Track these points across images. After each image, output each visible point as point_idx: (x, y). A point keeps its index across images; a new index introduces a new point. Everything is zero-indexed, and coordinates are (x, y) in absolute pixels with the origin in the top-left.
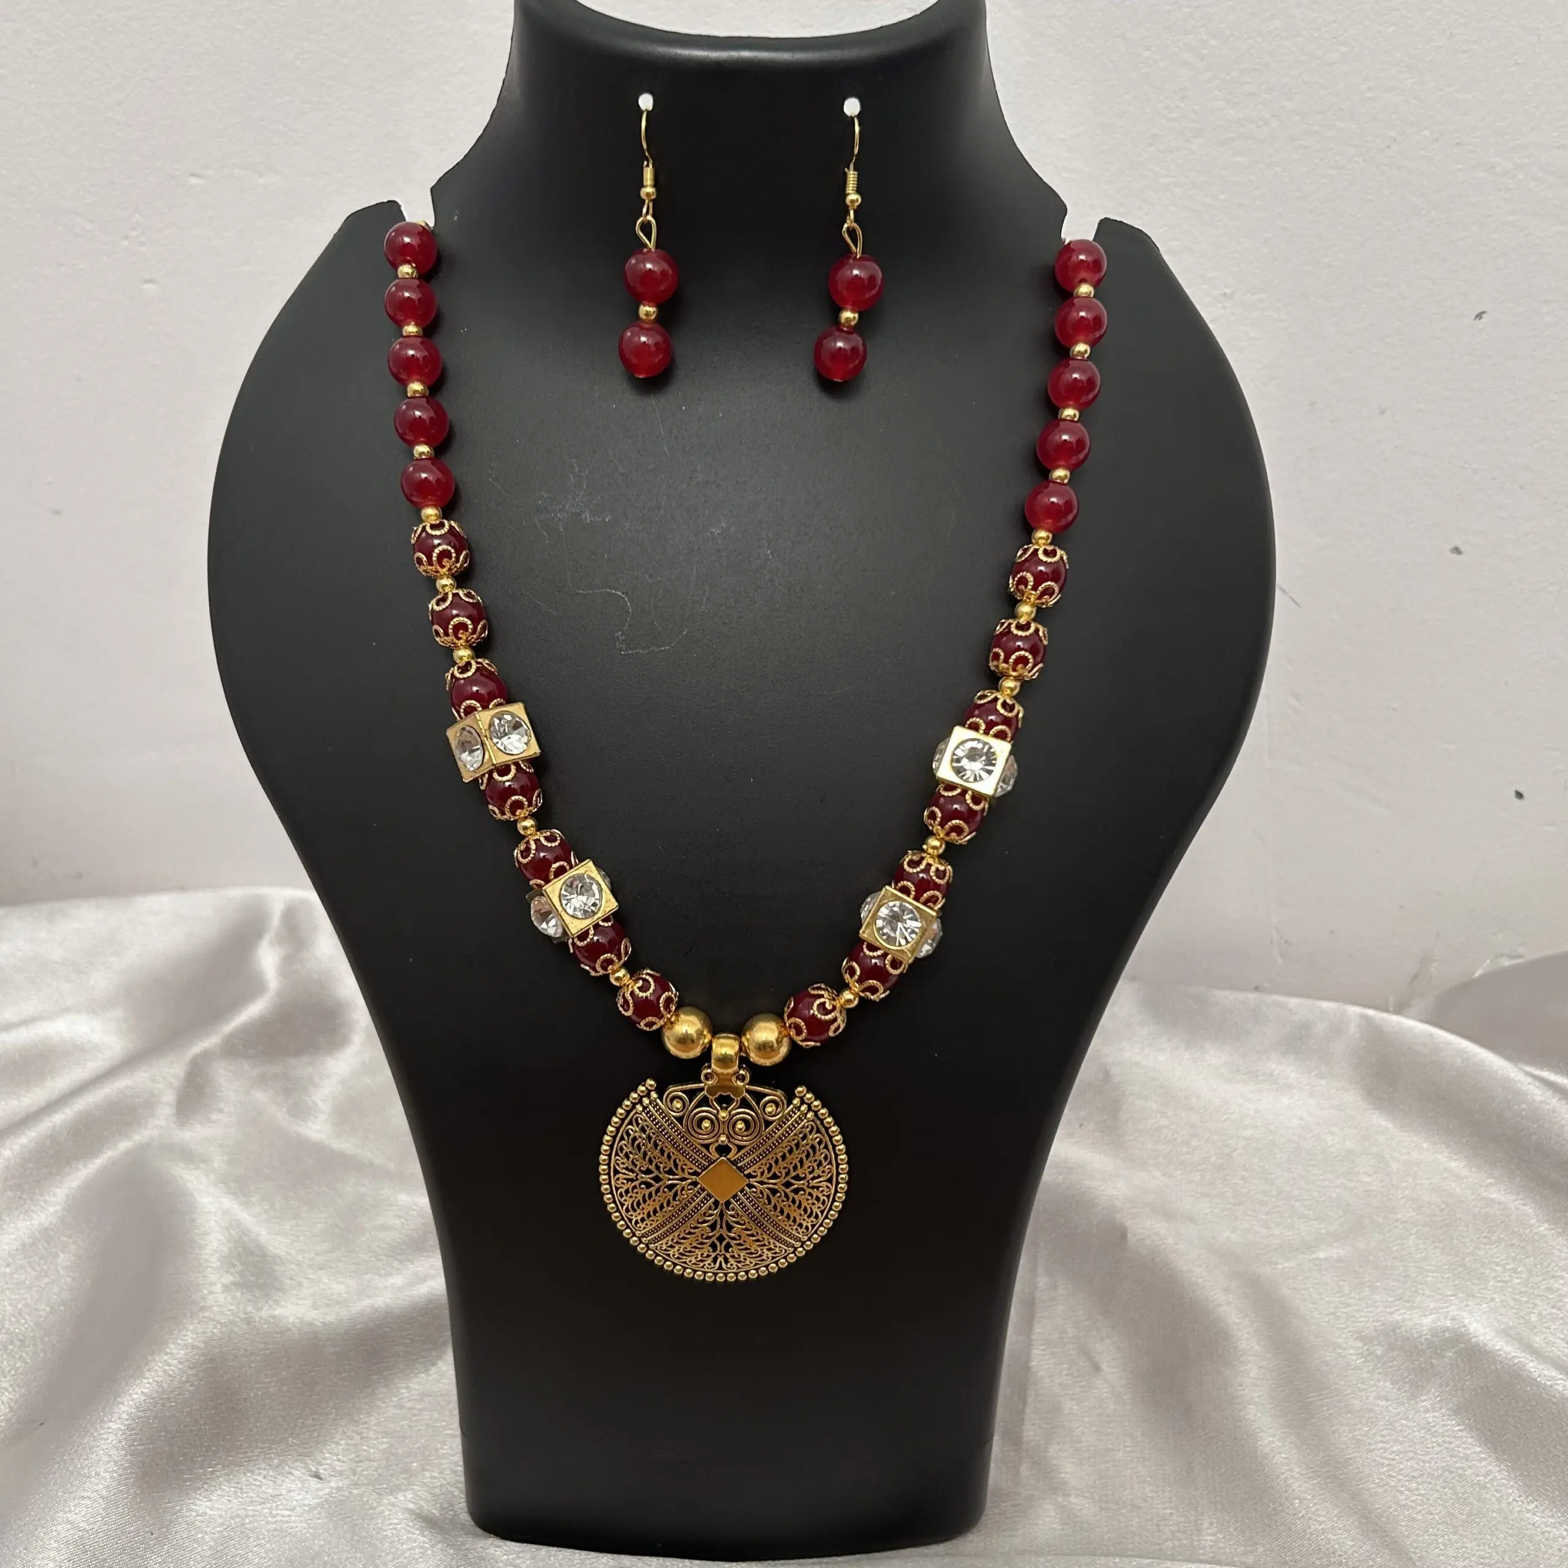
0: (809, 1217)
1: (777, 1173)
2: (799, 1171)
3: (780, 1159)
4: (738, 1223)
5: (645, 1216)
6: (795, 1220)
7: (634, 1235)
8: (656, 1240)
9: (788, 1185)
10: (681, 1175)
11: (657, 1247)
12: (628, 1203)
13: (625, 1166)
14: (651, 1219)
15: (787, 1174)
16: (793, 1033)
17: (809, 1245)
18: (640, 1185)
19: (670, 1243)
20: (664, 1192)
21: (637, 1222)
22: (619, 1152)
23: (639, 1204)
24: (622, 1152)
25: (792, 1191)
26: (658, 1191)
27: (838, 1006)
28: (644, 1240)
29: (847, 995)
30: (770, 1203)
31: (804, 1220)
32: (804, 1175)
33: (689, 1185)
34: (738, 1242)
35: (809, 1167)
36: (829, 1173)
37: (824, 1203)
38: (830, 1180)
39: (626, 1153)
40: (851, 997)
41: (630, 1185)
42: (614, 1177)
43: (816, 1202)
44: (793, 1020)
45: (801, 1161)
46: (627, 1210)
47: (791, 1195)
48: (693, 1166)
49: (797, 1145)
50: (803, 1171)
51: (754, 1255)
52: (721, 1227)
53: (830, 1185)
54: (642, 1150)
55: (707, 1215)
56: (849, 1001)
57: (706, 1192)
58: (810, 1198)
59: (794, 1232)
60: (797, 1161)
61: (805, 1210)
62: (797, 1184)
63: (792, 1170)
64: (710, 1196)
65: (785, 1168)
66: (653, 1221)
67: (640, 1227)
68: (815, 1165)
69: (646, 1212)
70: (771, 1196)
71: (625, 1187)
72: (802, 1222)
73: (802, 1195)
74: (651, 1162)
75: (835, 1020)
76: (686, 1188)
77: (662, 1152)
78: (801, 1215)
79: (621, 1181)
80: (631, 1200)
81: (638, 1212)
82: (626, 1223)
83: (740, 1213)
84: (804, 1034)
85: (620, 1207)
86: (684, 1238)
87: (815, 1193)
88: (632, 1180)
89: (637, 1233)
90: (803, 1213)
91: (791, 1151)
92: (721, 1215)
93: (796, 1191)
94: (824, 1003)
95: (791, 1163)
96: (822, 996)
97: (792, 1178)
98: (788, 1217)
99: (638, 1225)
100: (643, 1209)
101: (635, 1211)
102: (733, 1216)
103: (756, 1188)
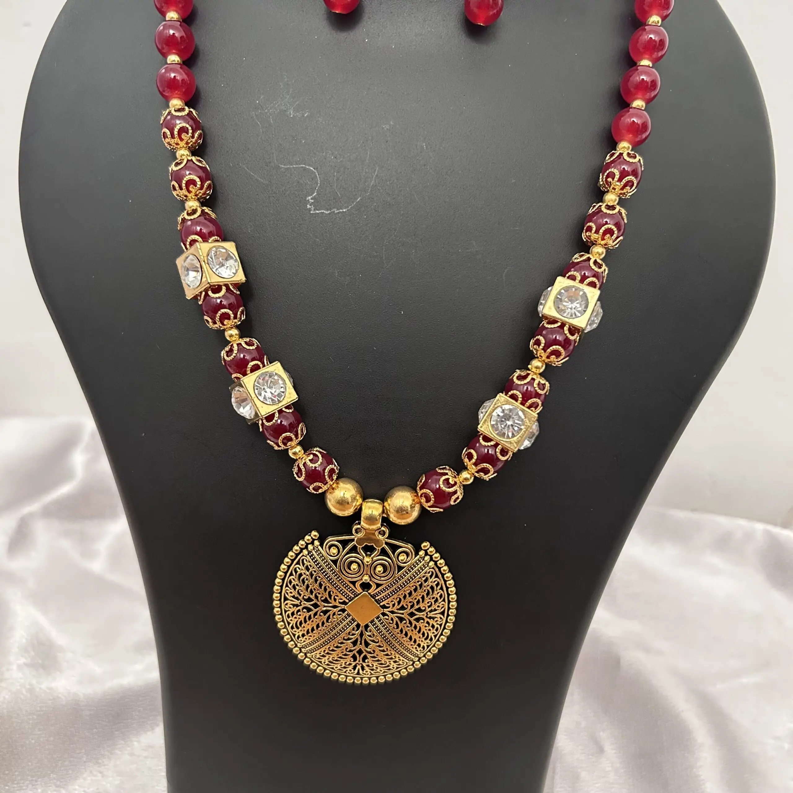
0: (426, 639)
1: (404, 605)
2: (421, 605)
3: (408, 596)
4: (373, 641)
5: (305, 633)
6: (415, 641)
7: (296, 646)
8: (311, 651)
9: (412, 615)
10: (334, 603)
11: (312, 655)
12: (293, 623)
13: (292, 595)
14: (309, 635)
15: (412, 606)
16: (423, 500)
17: (424, 661)
18: (304, 608)
19: (322, 653)
20: (320, 615)
21: (298, 637)
22: (289, 584)
23: (301, 623)
24: (290, 584)
25: (414, 620)
26: (315, 614)
27: (458, 482)
28: (303, 650)
29: (465, 475)
30: (398, 627)
31: (422, 641)
32: (424, 608)
33: (339, 611)
34: (372, 655)
35: (428, 603)
36: (442, 607)
37: (437, 630)
38: (443, 613)
39: (294, 585)
40: (469, 476)
41: (295, 609)
42: (284, 602)
43: (431, 629)
44: (424, 491)
45: (423, 598)
46: (292, 628)
47: (414, 623)
48: (343, 597)
49: (421, 586)
50: (424, 605)
51: (384, 666)
52: (361, 644)
53: (442, 617)
54: (306, 584)
55: (351, 634)
56: (466, 479)
57: (351, 617)
58: (427, 625)
59: (414, 650)
60: (419, 598)
61: (423, 634)
62: (419, 615)
63: (416, 604)
64: (353, 620)
65: (410, 602)
66: (311, 636)
67: (301, 640)
68: (433, 601)
69: (306, 629)
70: (399, 623)
71: (292, 610)
72: (420, 642)
73: (422, 623)
74: (311, 592)
75: (455, 492)
76: (336, 613)
77: (321, 585)
78: (420, 637)
79: (289, 605)
80: (296, 620)
81: (300, 629)
82: (291, 637)
83: (375, 634)
84: (432, 502)
85: (287, 625)
86: (333, 650)
87: (431, 622)
88: (297, 606)
89: (299, 645)
90: (421, 636)
91: (415, 590)
92: (361, 635)
93: (418, 620)
94: (448, 479)
95: (416, 599)
96: (447, 474)
97: (416, 610)
98: (411, 638)
99: (300, 639)
100: (304, 627)
101: (298, 628)
102: (370, 636)
103: (388, 616)
